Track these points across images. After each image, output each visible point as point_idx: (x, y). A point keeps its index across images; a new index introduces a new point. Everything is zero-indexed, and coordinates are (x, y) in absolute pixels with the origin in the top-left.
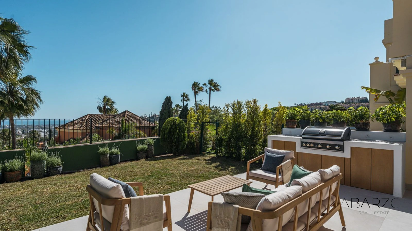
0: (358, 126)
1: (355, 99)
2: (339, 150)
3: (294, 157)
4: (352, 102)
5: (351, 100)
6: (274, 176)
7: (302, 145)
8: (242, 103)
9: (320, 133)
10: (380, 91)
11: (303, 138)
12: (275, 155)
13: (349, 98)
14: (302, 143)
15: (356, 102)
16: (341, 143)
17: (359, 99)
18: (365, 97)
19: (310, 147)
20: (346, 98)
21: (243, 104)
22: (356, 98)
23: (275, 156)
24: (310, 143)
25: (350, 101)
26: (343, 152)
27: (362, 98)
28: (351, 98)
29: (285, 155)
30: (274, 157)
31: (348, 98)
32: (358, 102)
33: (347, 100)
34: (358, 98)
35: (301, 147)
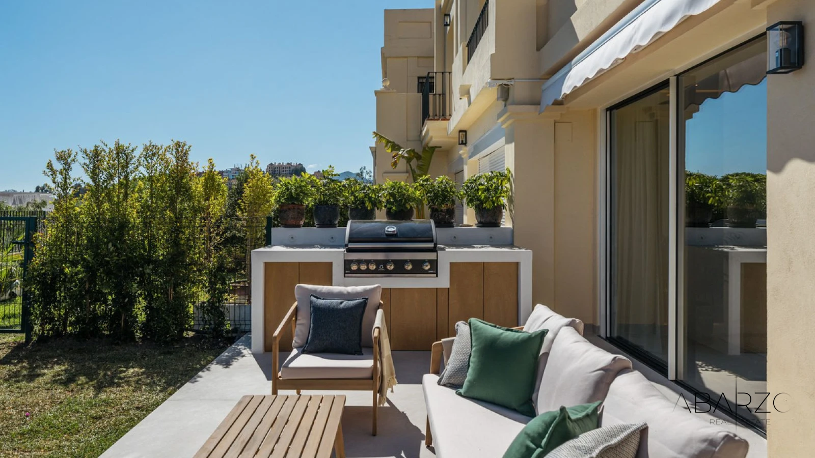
0: (438, 217)
1: (283, 166)
2: (429, 272)
3: (381, 302)
4: (278, 172)
5: (276, 169)
6: (368, 363)
7: (350, 269)
8: (133, 151)
9: (387, 235)
10: (399, 148)
11: (350, 250)
12: (341, 303)
13: (274, 163)
14: (347, 263)
15: (285, 172)
16: (431, 256)
17: (290, 168)
18: (300, 164)
19: (368, 271)
20: (268, 164)
21: (137, 154)
22: (285, 164)
23: (342, 306)
24: (368, 262)
25: (275, 171)
26: (437, 276)
27: (295, 165)
28: (277, 164)
29: (367, 299)
30: (340, 309)
31: (271, 164)
32: (290, 173)
33: (271, 169)
34: (288, 166)
35: (345, 273)
